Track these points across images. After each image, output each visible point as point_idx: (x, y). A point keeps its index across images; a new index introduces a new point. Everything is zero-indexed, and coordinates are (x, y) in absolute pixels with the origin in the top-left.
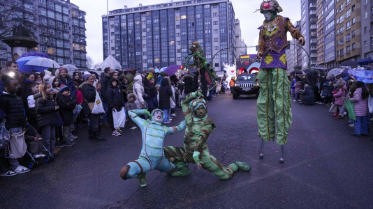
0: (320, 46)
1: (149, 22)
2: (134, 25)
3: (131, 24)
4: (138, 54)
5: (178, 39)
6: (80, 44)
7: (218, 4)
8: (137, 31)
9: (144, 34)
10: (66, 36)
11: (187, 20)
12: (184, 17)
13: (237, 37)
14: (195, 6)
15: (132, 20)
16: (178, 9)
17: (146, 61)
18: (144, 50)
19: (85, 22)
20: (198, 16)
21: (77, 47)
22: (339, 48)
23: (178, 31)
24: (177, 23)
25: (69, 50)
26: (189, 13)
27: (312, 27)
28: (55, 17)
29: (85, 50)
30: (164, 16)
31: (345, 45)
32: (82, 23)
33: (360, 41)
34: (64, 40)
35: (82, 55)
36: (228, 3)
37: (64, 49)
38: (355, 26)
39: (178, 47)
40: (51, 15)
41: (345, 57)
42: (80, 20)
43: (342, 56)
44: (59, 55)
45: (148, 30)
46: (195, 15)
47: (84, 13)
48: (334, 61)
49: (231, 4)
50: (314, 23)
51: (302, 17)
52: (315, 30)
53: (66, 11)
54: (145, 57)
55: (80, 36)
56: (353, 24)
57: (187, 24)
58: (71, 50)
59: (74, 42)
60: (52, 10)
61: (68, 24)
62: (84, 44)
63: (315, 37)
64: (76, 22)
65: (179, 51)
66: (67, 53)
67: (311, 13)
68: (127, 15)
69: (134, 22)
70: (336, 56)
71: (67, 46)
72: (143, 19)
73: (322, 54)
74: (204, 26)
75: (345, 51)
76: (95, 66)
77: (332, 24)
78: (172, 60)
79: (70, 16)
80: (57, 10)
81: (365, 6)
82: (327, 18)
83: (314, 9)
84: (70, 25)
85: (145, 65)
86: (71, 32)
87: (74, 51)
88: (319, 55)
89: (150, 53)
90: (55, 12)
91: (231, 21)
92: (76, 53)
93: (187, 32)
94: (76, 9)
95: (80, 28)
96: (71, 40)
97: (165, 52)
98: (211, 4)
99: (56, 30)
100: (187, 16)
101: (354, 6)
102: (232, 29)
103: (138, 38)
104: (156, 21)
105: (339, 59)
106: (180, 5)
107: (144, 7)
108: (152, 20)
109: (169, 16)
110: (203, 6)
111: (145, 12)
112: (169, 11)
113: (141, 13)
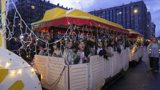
7: (138, 5)
12: (121, 13)
13: (149, 21)
14: (126, 8)
16: (118, 9)
20: (127, 12)
23: (118, 19)
24: (117, 16)
30: (111, 13)
36: (143, 4)
46: (126, 12)
49: (145, 5)
57: (122, 16)
68: (95, 14)
72: (102, 15)
74: (130, 16)
91: (145, 13)
93: (122, 20)
98: (134, 6)
100: (122, 12)
102: (145, 17)
104: (108, 15)
106: (119, 8)
107: (102, 10)
108: (106, 15)
109: (114, 13)
110: (130, 7)
111: (103, 12)
112: (114, 10)
113: (101, 12)
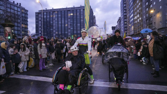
0: (128, 28)
1: (57, 16)
2: (50, 17)
3: (48, 16)
4: (52, 29)
5: (69, 23)
6: (25, 24)
8: (51, 19)
9: (54, 21)
10: (19, 21)
11: (73, 15)
13: (95, 23)
14: (77, 10)
15: (49, 15)
17: (55, 33)
18: (54, 28)
19: (28, 15)
20: (78, 14)
21: (24, 26)
22: (135, 29)
23: (69, 20)
24: (69, 17)
25: (20, 27)
26: (74, 13)
27: (125, 20)
28: (14, 12)
29: (27, 27)
30: (63, 14)
31: (137, 28)
32: (26, 16)
33: (143, 27)
34: (18, 23)
35: (26, 30)
37: (18, 27)
38: (140, 21)
39: (69, 27)
40: (12, 11)
41: (138, 33)
42: (25, 14)
43: (136, 33)
44: (15, 29)
45: (56, 19)
47: (27, 11)
48: (133, 34)
49: (92, 10)
50: (126, 18)
51: (121, 16)
52: (126, 21)
53: (19, 10)
54: (54, 31)
55: (25, 21)
56: (140, 20)
57: (73, 17)
58: (21, 27)
59: (22, 24)
60: (13, 9)
61: (20, 15)
62: (27, 25)
63: (126, 24)
64: (24, 15)
65: (70, 29)
66: (19, 28)
67: (125, 14)
68: (47, 12)
69: (50, 16)
70: (134, 32)
71: (19, 25)
72: (54, 14)
73: (129, 31)
74: (80, 18)
75: (137, 31)
76: (31, 35)
77: (132, 19)
78: (66, 32)
79: (21, 12)
80: (15, 9)
81: (144, 14)
82: (131, 17)
83: (126, 13)
84: (21, 16)
85: (54, 35)
86: (21, 19)
87: (22, 27)
88: (128, 32)
89: (57, 29)
90: (14, 10)
91: (92, 16)
92: (23, 29)
93: (73, 21)
94: (24, 9)
95: (25, 17)
96: (21, 23)
97: (63, 29)
99: (14, 18)
100: (73, 14)
101: (140, 13)
102: (92, 20)
103: (52, 23)
104: (60, 15)
105: (135, 34)
106: (70, 9)
107: (54, 9)
108: (58, 15)
109: (65, 13)
110: (80, 10)
111: (55, 12)
112: (65, 11)
113: (53, 12)
